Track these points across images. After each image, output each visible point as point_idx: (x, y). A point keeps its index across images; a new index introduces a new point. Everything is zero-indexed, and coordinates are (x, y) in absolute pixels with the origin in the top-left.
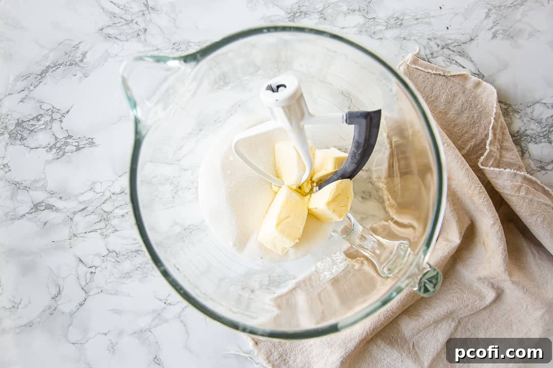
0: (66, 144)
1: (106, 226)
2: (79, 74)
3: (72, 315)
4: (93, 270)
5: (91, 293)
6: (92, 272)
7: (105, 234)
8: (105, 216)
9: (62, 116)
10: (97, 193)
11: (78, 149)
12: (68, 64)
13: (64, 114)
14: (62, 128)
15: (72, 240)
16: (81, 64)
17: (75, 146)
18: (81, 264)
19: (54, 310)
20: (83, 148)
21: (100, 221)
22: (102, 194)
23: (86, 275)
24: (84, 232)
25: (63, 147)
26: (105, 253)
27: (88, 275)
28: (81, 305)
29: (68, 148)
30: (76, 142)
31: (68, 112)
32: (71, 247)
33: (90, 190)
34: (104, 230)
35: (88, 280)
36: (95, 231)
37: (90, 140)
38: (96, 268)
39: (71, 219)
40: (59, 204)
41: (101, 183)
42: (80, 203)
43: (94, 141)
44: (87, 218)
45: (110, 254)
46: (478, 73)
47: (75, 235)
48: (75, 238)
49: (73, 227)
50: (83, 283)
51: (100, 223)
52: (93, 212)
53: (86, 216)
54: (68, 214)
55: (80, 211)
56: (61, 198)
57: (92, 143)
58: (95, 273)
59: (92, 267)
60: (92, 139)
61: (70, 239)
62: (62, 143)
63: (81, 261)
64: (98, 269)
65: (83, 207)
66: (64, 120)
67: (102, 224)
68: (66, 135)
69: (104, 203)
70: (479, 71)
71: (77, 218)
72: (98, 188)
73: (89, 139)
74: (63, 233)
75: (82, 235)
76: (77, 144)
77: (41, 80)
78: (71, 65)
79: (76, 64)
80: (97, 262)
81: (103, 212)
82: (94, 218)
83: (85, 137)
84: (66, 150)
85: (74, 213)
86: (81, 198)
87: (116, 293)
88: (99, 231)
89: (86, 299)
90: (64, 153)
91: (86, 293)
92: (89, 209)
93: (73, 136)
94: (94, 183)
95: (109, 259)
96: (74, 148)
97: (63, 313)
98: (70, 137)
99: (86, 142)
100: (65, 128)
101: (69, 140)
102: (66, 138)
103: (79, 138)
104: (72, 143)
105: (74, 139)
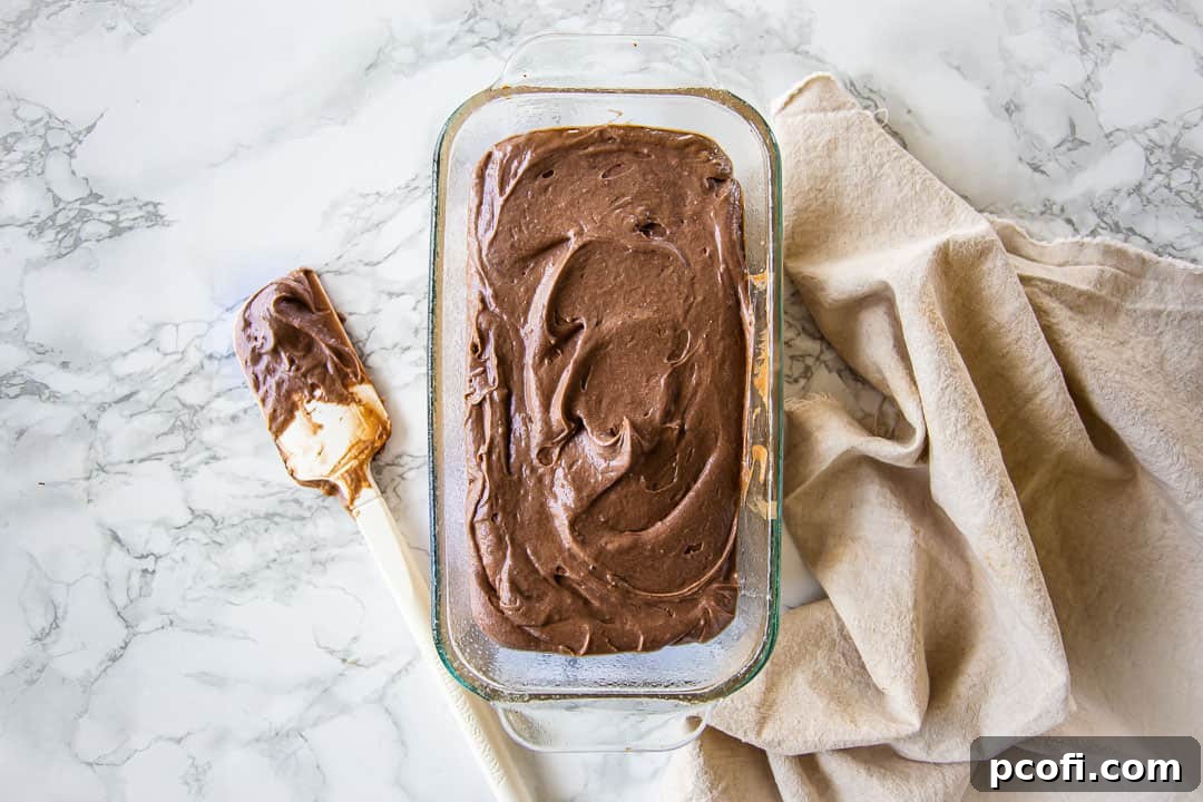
0: (83, 217)
1: (188, 443)
2: (124, 27)
3: (88, 685)
4: (149, 564)
5: (143, 627)
6: (145, 571)
7: (183, 466)
8: (186, 418)
9: (75, 139)
10: (166, 354)
11: (117, 231)
13: (80, 133)
14: (73, 173)
15: (93, 481)
17: (108, 223)
18: (115, 548)
19: (40, 671)
20: (130, 228)
21: (171, 431)
22: (179, 356)
23: (129, 578)
24: (128, 459)
25: (77, 226)
26: (182, 517)
27: (136, 579)
28: (114, 659)
29: (90, 229)
30: (110, 212)
31: (90, 129)
32: (89, 501)
33: (146, 345)
34: (182, 457)
35: (134, 593)
36: (157, 457)
37: (150, 208)
38: (157, 558)
39: (92, 422)
40: (60, 381)
41: (177, 326)
42: (119, 380)
43: (162, 210)
44: (136, 423)
45: (197, 522)
47: (101, 469)
48: (103, 475)
49: (98, 445)
50: (121, 600)
51: (171, 437)
52: (154, 406)
53: (131, 416)
54: (84, 409)
55: (116, 402)
56: (65, 365)
57: (154, 217)
58: (154, 571)
59: (147, 556)
60: (155, 205)
61: (89, 478)
62: (73, 214)
63: (116, 538)
64: (160, 563)
65: (125, 391)
66: (79, 150)
67: (176, 441)
68: (85, 193)
69: (182, 382)
71: (110, 421)
72: (168, 340)
73: (146, 204)
74: (70, 462)
75: (118, 468)
76: (112, 217)
77: (17, 40)
80: (161, 543)
81: (178, 406)
82: (153, 422)
83: (135, 199)
84: (83, 235)
85: (102, 408)
86: (122, 367)
87: (211, 629)
88: (169, 459)
89: (126, 644)
90: (77, 243)
91: (127, 627)
92: (143, 396)
93: (101, 197)
94: (158, 326)
95: (194, 534)
96: (106, 230)
97: (63, 679)
98: (95, 197)
99: (138, 213)
100: (80, 174)
101: (92, 207)
102: (83, 201)
103: (120, 202)
104: (100, 214)
105: (106, 205)
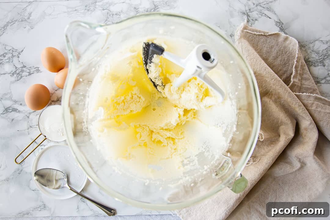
0: (22, 71)
2: (28, 27)
4: (42, 147)
6: (42, 149)
9: (19, 54)
11: (30, 74)
12: (20, 20)
13: (20, 52)
14: (19, 61)
16: (28, 21)
17: (28, 72)
19: (21, 171)
20: (33, 73)
23: (39, 150)
24: (36, 124)
25: (21, 73)
29: (24, 74)
30: (28, 70)
31: (22, 51)
32: (29, 134)
37: (37, 68)
39: (28, 117)
40: (20, 108)
43: (40, 69)
46: (280, 22)
47: (31, 127)
48: (31, 128)
49: (30, 122)
53: (37, 115)
54: (26, 114)
55: (33, 112)
56: (21, 104)
57: (38, 70)
59: (42, 145)
60: (38, 68)
61: (28, 129)
62: (20, 70)
63: (35, 142)
64: (45, 147)
66: (20, 56)
68: (22, 66)
70: (280, 21)
71: (32, 116)
73: (36, 68)
74: (24, 126)
75: (35, 127)
76: (29, 71)
77: (4, 31)
78: (22, 21)
79: (25, 20)
83: (33, 67)
84: (23, 75)
85: (30, 113)
90: (21, 77)
93: (26, 66)
96: (27, 74)
97: (26, 173)
98: (25, 67)
99: (34, 70)
100: (21, 61)
101: (24, 69)
102: (22, 68)
103: (30, 67)
104: (26, 70)
105: (27, 68)
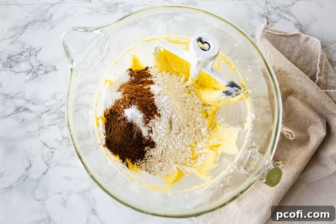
0: (38, 70)
1: (62, 121)
2: (48, 27)
3: (38, 180)
4: (53, 150)
5: (51, 166)
6: (52, 152)
7: (61, 126)
8: (62, 115)
9: (37, 52)
10: (57, 100)
11: (46, 72)
12: (42, 20)
13: (38, 51)
14: (36, 60)
15: (40, 131)
16: (49, 21)
17: (44, 71)
18: (45, 147)
19: (27, 178)
20: (49, 72)
21: (59, 118)
22: (60, 101)
23: (48, 154)
24: (48, 125)
25: (37, 72)
26: (61, 139)
27: (50, 154)
28: (44, 174)
29: (40, 72)
30: (45, 68)
31: (40, 50)
32: (39, 136)
33: (53, 98)
34: (61, 124)
35: (49, 158)
36: (55, 124)
37: (54, 67)
38: (55, 149)
39: (40, 117)
40: (32, 108)
41: (60, 94)
42: (46, 107)
43: (56, 67)
44: (50, 117)
45: (65, 140)
47: (42, 128)
49: (41, 122)
50: (46, 160)
51: (58, 119)
52: (54, 112)
53: (49, 115)
54: (38, 114)
55: (46, 112)
56: (34, 104)
57: (55, 69)
58: (54, 152)
59: (52, 148)
60: (55, 66)
61: (39, 130)
62: (36, 69)
63: (45, 144)
64: (56, 150)
65: (47, 109)
66: (38, 55)
67: (60, 120)
68: (39, 64)
69: (61, 107)
71: (44, 116)
72: (58, 97)
73: (53, 66)
74: (34, 127)
75: (46, 127)
76: (45, 69)
77: (24, 31)
78: (43, 21)
79: (47, 21)
80: (56, 145)
81: (60, 112)
82: (55, 116)
83: (50, 65)
84: (38, 74)
85: (42, 113)
86: (47, 104)
87: (68, 166)
88: (58, 125)
89: (47, 170)
90: (37, 76)
91: (48, 165)
92: (52, 110)
93: (42, 65)
94: (55, 94)
95: (63, 143)
96: (44, 72)
97: (32, 179)
98: (41, 65)
99: (51, 68)
100: (38, 60)
101: (41, 67)
102: (38, 66)
103: (47, 66)
104: (42, 69)
105: (43, 67)
